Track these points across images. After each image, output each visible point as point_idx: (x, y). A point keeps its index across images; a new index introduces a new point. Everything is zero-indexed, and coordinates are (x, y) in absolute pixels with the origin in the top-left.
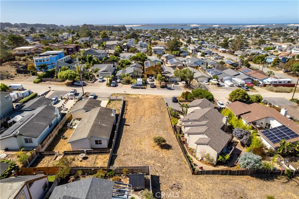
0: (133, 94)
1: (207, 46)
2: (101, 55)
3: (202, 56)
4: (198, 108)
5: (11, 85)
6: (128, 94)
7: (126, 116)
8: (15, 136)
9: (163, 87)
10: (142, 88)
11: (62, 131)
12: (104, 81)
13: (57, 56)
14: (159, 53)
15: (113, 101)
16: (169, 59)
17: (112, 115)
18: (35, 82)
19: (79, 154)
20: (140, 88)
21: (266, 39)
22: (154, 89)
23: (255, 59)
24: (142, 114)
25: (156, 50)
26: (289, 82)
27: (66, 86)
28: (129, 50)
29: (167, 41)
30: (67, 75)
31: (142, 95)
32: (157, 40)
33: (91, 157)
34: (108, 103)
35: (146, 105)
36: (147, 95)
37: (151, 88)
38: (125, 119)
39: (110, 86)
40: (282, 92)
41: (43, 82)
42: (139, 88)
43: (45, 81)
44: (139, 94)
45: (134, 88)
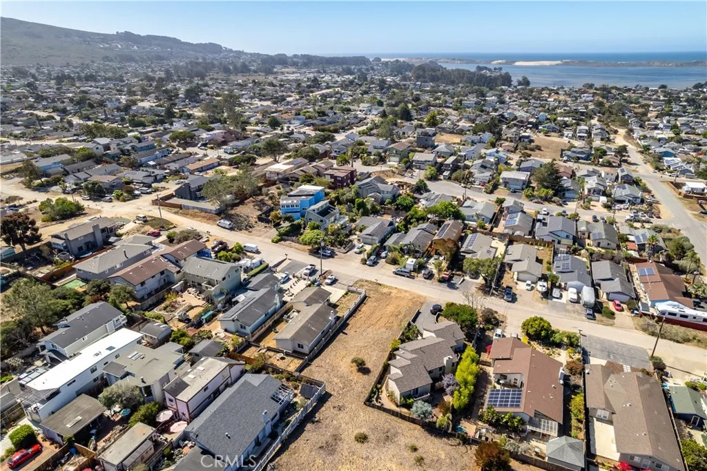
0: (389, 285)
1: (669, 167)
2: (386, 194)
3: (607, 207)
5: (246, 245)
7: (351, 322)
8: (233, 321)
9: (442, 281)
10: (408, 277)
11: (277, 322)
12: (362, 252)
13: (311, 197)
14: (513, 187)
15: (352, 294)
17: (330, 318)
18: (273, 241)
19: (279, 352)
22: (426, 282)
24: (374, 322)
25: (507, 180)
26: (706, 320)
27: (307, 253)
28: (454, 175)
29: (579, 136)
31: (400, 291)
32: (555, 132)
33: (288, 359)
34: (343, 296)
35: (390, 309)
36: (406, 291)
37: (422, 279)
38: (348, 324)
39: (366, 264)
41: (282, 242)
42: (404, 276)
43: (285, 240)
44: (396, 288)
45: (396, 274)
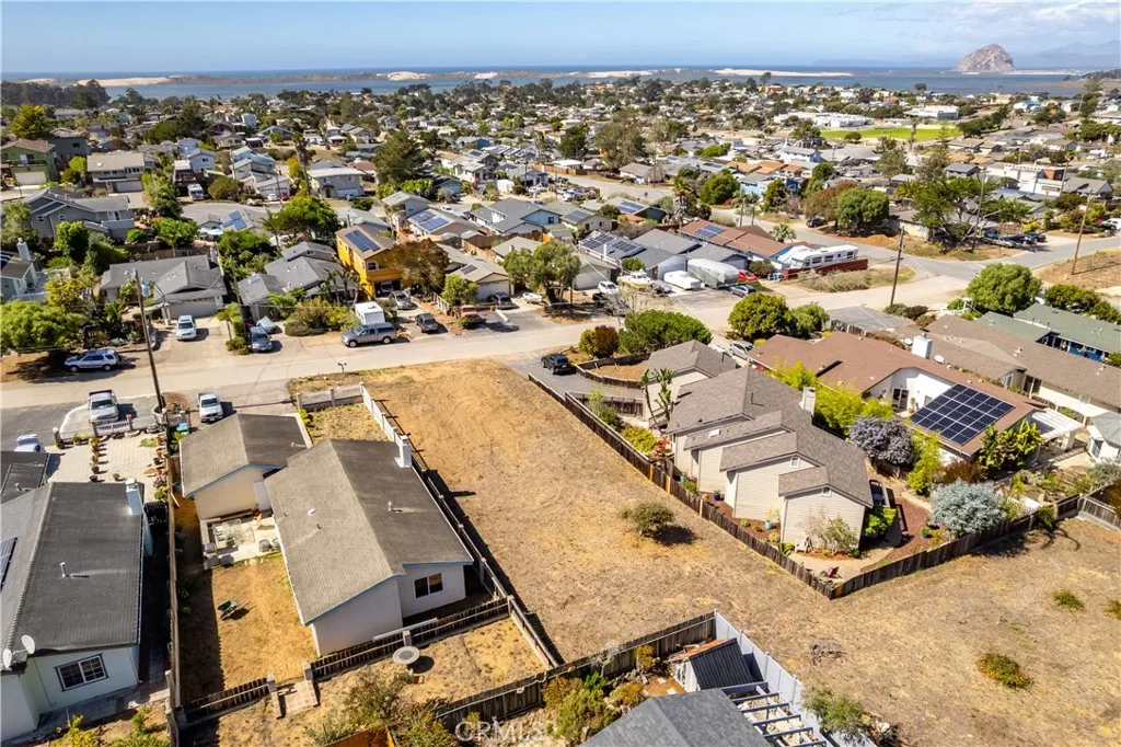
0: (378, 367)
1: (502, 155)
2: (113, 219)
3: (520, 192)
4: (697, 377)
6: (357, 374)
7: (429, 463)
9: (474, 324)
10: (392, 341)
11: (197, 587)
12: (202, 334)
15: (322, 412)
16: (414, 213)
17: (401, 465)
19: (390, 651)
20: (387, 341)
21: (679, 118)
22: (443, 339)
23: (707, 188)
24: (483, 439)
25: (329, 182)
26: (850, 253)
28: (213, 190)
29: (334, 141)
30: (29, 326)
34: (307, 424)
35: (468, 401)
36: (434, 364)
37: (426, 336)
38: (434, 474)
39: (251, 351)
40: (849, 290)
42: (381, 343)
44: (402, 367)
45: (359, 345)
